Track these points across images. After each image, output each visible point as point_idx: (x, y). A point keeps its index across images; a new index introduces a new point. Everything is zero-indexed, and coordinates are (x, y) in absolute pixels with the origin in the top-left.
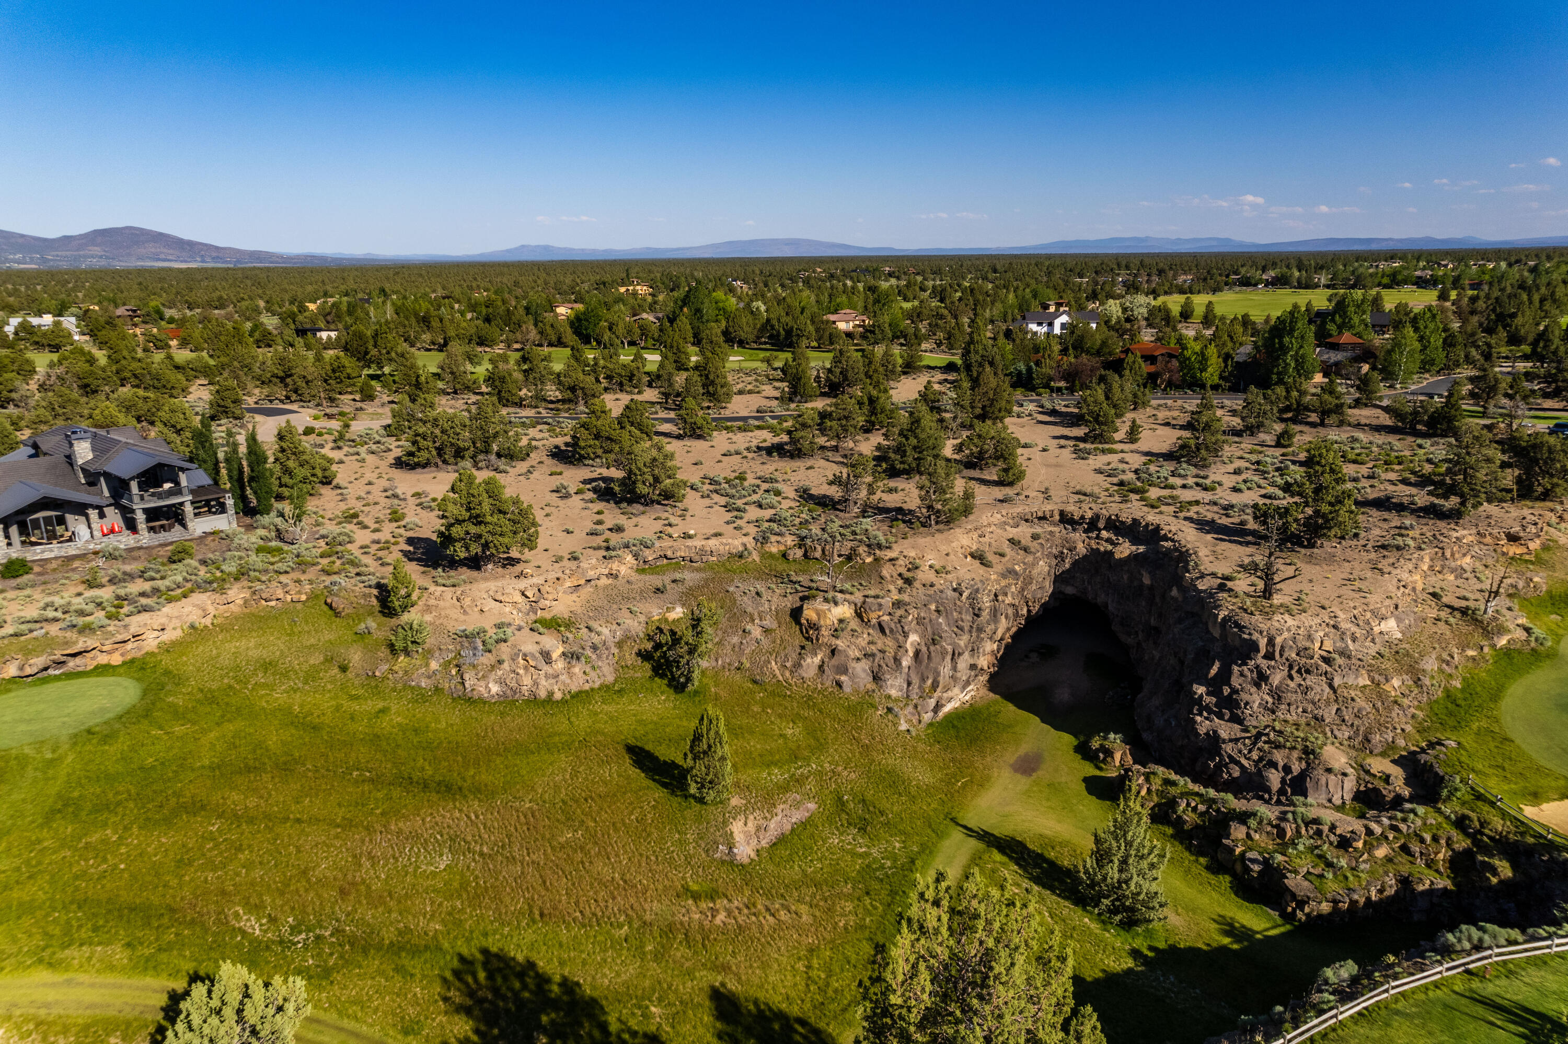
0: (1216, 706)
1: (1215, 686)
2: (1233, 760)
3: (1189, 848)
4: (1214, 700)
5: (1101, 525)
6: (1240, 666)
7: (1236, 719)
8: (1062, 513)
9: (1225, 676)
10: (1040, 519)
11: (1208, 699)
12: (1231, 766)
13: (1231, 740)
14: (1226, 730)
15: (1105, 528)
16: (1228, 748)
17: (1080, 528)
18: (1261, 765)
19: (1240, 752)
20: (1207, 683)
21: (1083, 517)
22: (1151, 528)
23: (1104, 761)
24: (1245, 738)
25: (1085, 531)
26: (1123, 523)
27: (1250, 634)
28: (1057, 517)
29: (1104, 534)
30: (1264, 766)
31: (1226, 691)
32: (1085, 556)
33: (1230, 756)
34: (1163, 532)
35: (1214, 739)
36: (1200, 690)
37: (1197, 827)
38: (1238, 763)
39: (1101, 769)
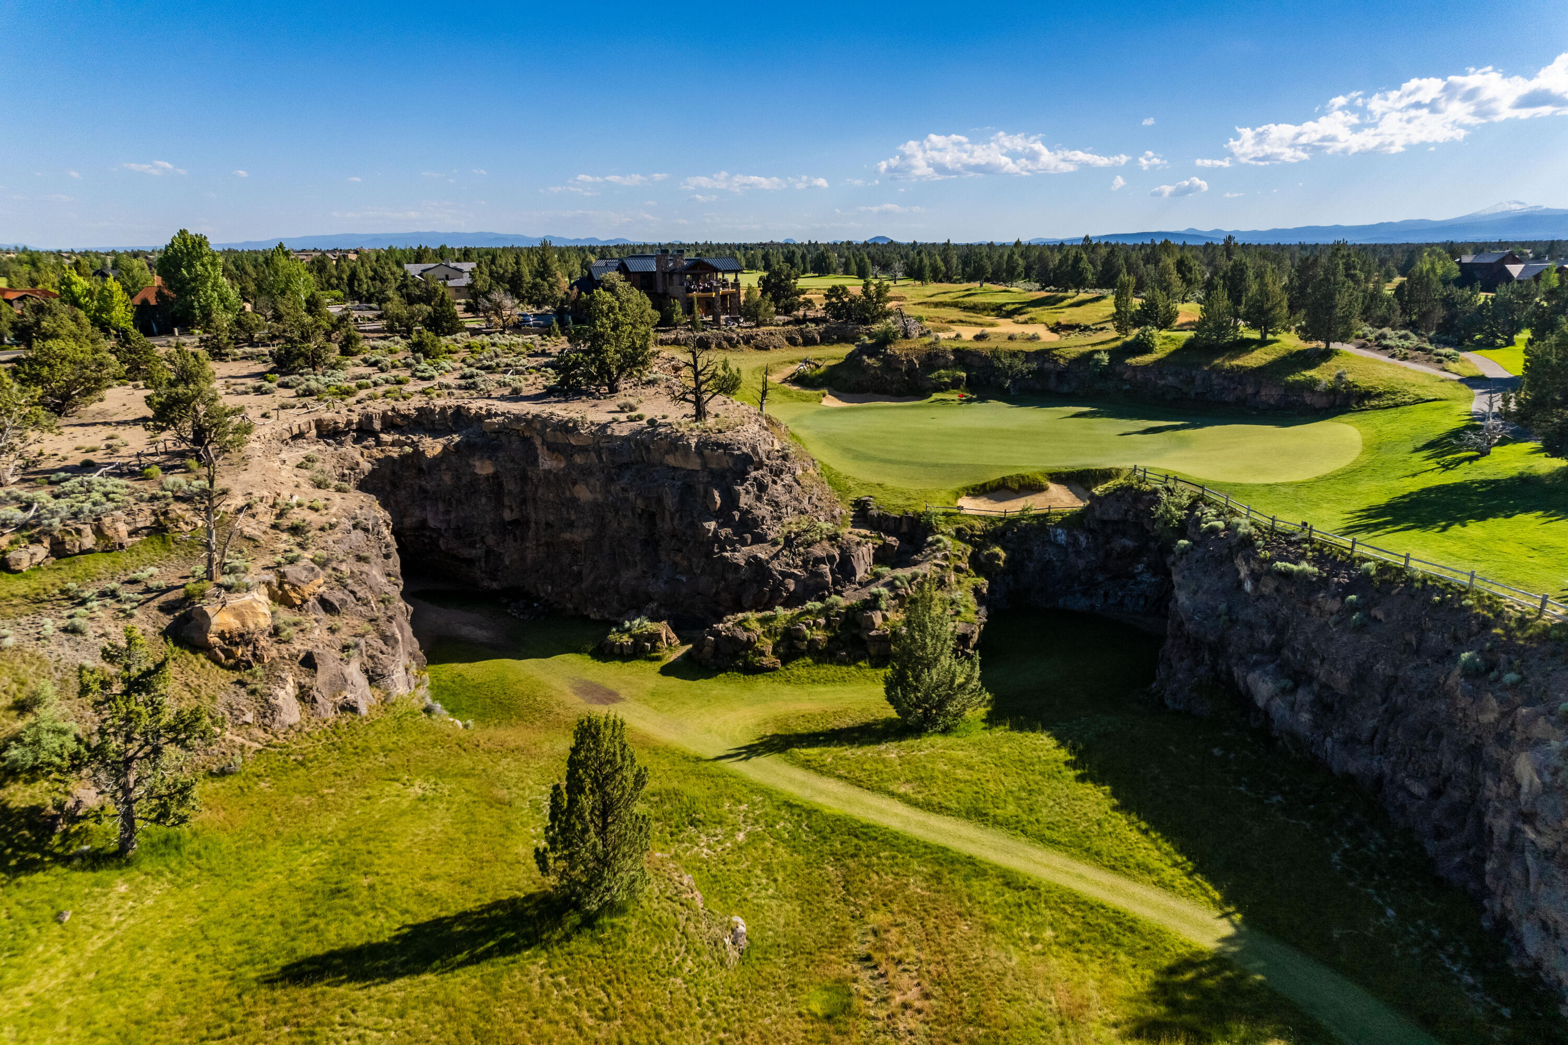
0: (735, 535)
1: (723, 516)
2: (785, 575)
3: (841, 662)
4: (729, 530)
5: (377, 425)
6: (742, 484)
7: (760, 539)
8: (319, 424)
9: (731, 500)
10: (294, 438)
11: (725, 532)
12: (787, 581)
13: (772, 558)
14: (762, 552)
15: (382, 431)
16: (776, 566)
17: (349, 439)
18: (810, 567)
19: (788, 564)
20: (715, 516)
21: (349, 423)
22: (450, 412)
23: (654, 648)
24: (781, 550)
25: (356, 441)
26: (405, 417)
27: (739, 449)
28: (314, 432)
29: (385, 437)
30: (813, 566)
31: (737, 515)
32: (373, 473)
33: (781, 573)
34: (473, 411)
35: (756, 564)
36: (712, 525)
37: (830, 640)
38: (792, 575)
39: (658, 659)
